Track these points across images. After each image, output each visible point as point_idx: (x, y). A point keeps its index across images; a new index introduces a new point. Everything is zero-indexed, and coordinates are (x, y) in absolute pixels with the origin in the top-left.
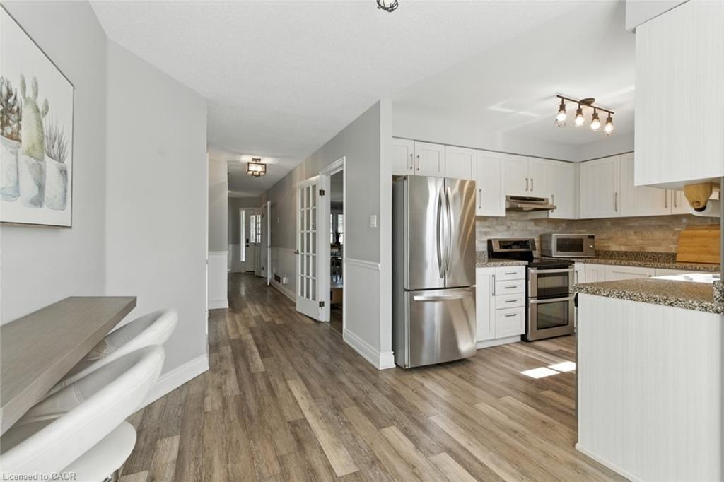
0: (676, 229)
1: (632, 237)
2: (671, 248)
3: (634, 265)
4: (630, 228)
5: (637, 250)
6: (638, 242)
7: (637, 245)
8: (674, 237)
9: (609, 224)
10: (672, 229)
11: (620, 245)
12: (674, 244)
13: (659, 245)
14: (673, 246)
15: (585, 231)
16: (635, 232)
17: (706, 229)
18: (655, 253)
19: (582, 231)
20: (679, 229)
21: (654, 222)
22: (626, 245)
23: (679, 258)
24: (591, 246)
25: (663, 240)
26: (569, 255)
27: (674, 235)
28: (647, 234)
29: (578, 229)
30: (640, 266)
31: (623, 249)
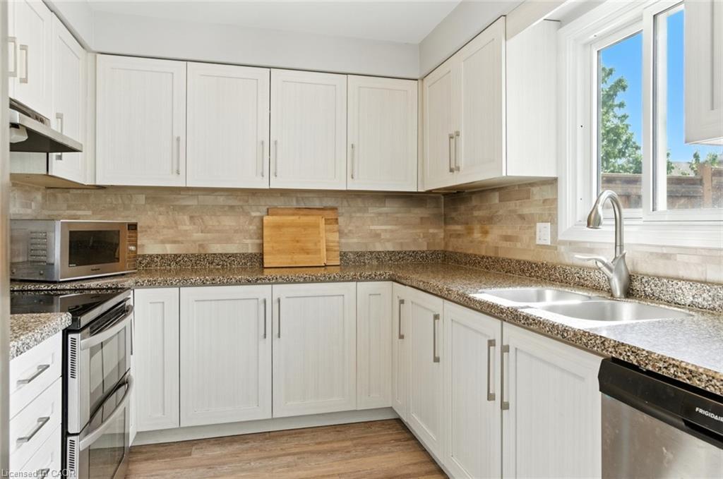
0: (254, 214)
1: (186, 226)
2: (247, 244)
3: (239, 283)
4: (183, 209)
5: (194, 250)
6: (198, 236)
7: (194, 242)
8: (251, 227)
9: (141, 199)
10: (248, 214)
11: (163, 242)
12: (251, 238)
13: (229, 240)
14: (248, 241)
15: (89, 213)
16: (191, 218)
17: (293, 215)
18: (226, 254)
19: (79, 213)
20: (258, 214)
21: (221, 200)
22: (174, 242)
23: (268, 261)
24: (133, 248)
25: (236, 231)
26: (97, 271)
27: (250, 224)
28: (211, 222)
29: (69, 207)
30: (249, 282)
31: (170, 249)
